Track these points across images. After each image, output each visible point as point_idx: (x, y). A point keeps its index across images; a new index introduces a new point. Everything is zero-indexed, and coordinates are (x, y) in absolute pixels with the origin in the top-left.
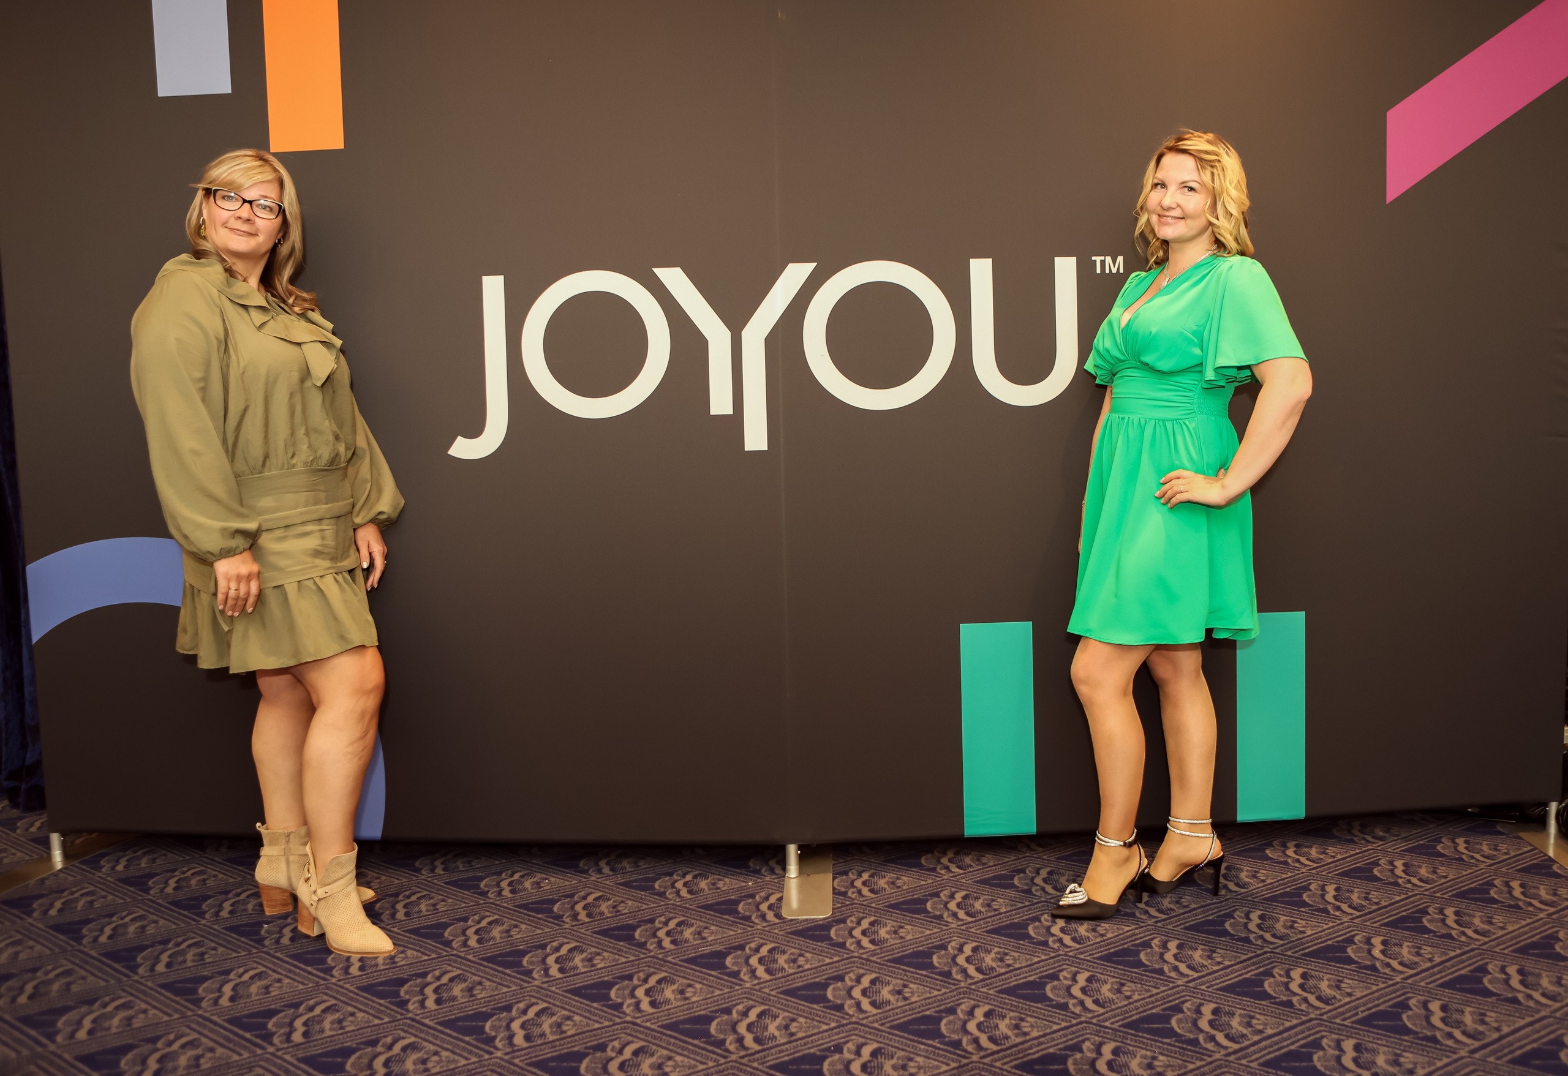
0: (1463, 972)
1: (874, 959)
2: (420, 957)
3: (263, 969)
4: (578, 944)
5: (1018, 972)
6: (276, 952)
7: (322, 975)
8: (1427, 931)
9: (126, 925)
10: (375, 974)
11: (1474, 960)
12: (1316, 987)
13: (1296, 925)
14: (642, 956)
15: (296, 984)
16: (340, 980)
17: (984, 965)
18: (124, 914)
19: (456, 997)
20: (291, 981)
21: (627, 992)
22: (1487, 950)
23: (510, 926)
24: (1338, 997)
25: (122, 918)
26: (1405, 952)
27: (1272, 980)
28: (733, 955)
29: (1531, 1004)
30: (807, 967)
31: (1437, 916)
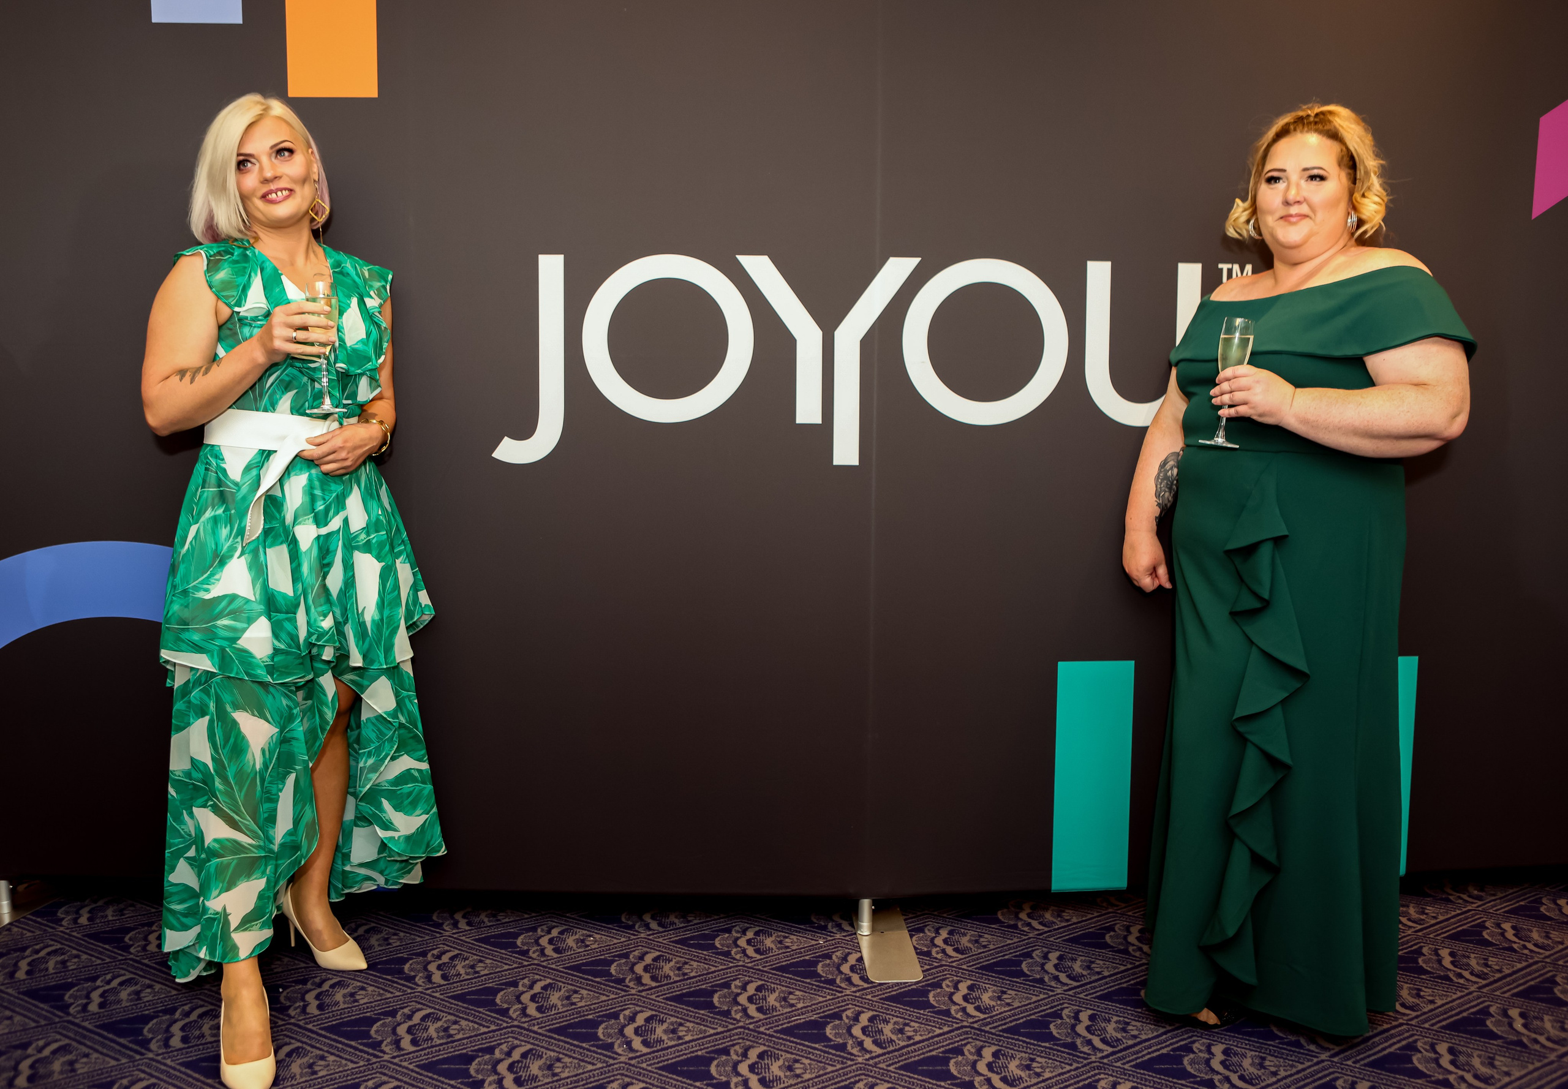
1: (987, 1028)
2: (478, 1029)
3: (299, 1044)
4: (654, 1013)
5: (1147, 1044)
6: (306, 1023)
7: (371, 1051)
9: (113, 991)
10: (434, 1049)
12: (1469, 1064)
13: (1422, 993)
14: (731, 1027)
15: (344, 1062)
16: (394, 1057)
17: (1108, 1036)
18: (109, 977)
19: (537, 1076)
20: (338, 1059)
21: (729, 1069)
23: (568, 991)
25: (109, 982)
26: (1550, 1025)
27: (1419, 1054)
28: (832, 1024)
30: (918, 1038)
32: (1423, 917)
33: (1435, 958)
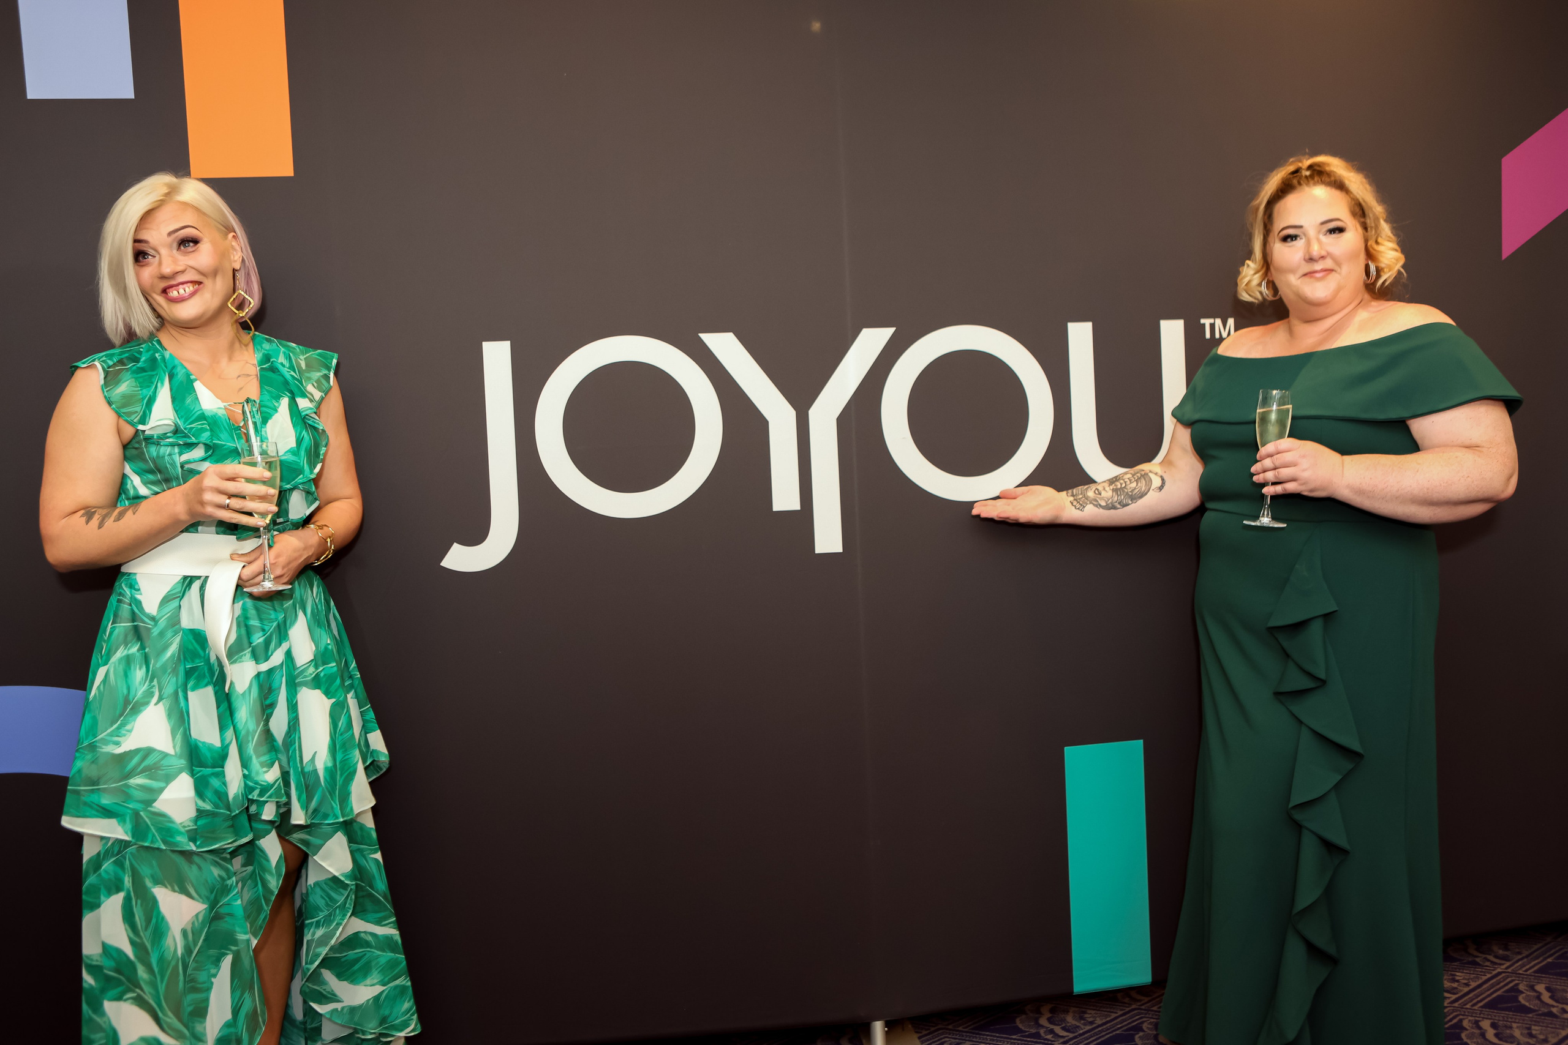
32: (1455, 985)
33: (1477, 1031)
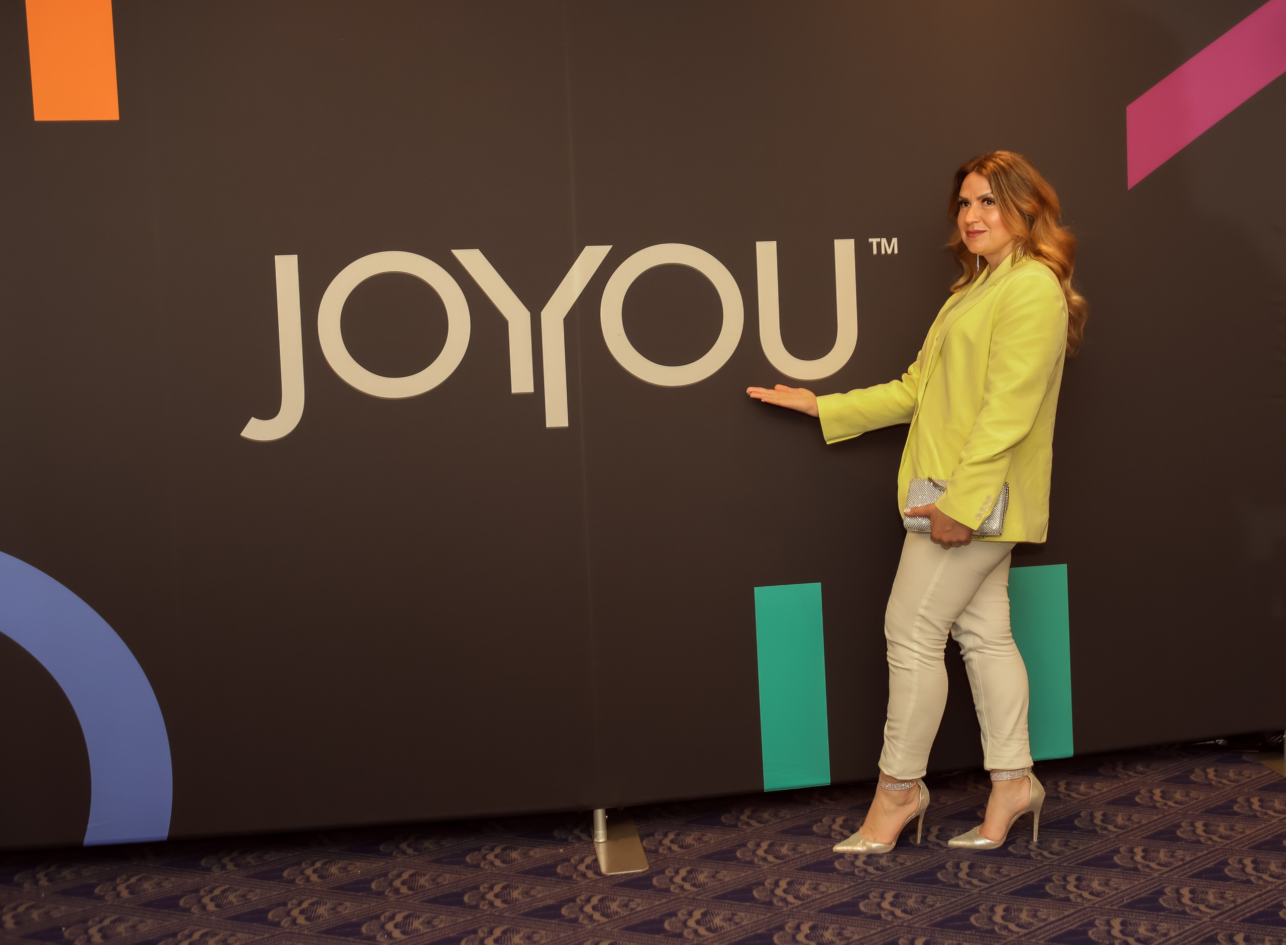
0: (1208, 866)
8: (1180, 839)
11: (1218, 856)
12: (1089, 886)
13: (1069, 843)
22: (1229, 849)
24: (1107, 891)
26: (1162, 856)
27: (1052, 884)
28: (566, 906)
29: (1261, 882)
31: (1189, 828)
